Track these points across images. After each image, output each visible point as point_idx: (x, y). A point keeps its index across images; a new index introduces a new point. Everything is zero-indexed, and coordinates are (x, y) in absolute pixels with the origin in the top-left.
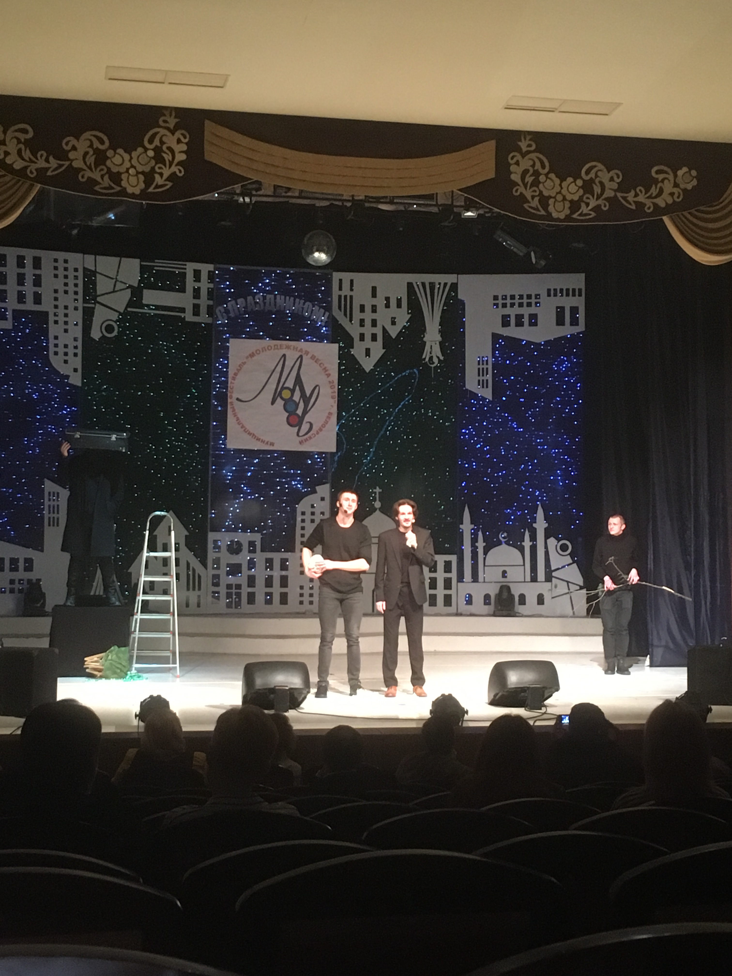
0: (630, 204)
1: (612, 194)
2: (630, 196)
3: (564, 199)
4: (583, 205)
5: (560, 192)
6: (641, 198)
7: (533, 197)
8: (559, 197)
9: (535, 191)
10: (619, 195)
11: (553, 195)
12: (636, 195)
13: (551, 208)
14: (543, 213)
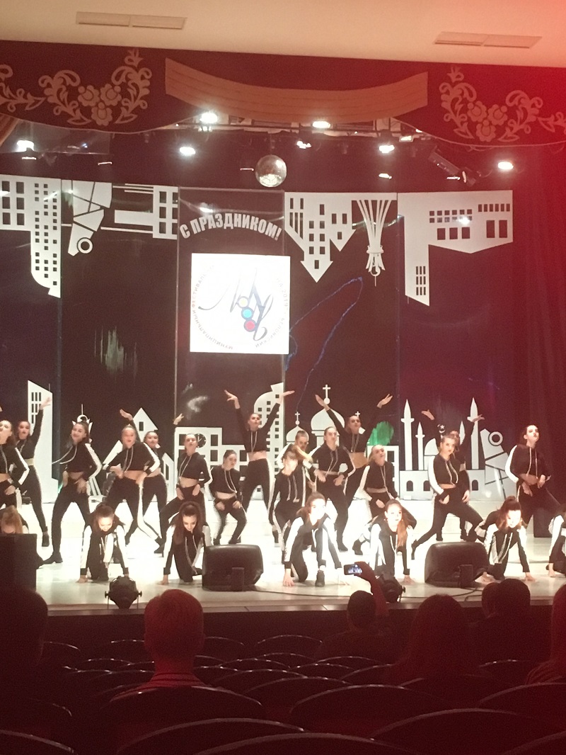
3: (491, 124)
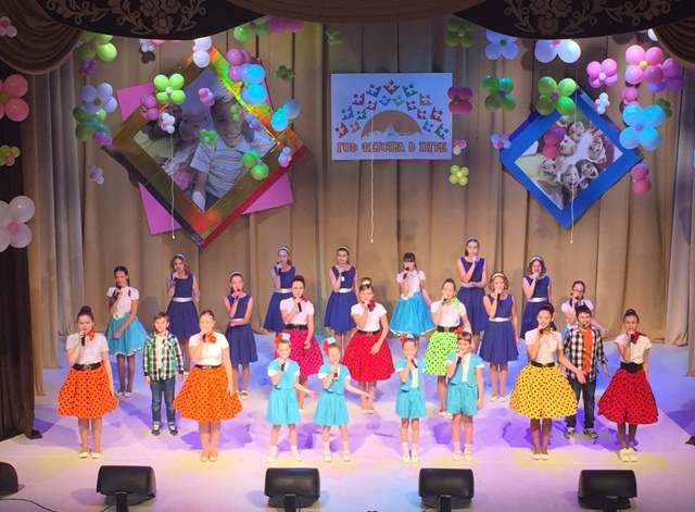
0: (617, 17)
1: (600, 10)
2: (619, 10)
4: (572, 22)
5: (549, 11)
6: (629, 12)
7: (523, 16)
8: (549, 15)
9: (525, 11)
10: (607, 9)
11: (543, 13)
12: (624, 10)
13: (540, 27)
14: (534, 31)
